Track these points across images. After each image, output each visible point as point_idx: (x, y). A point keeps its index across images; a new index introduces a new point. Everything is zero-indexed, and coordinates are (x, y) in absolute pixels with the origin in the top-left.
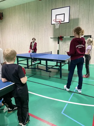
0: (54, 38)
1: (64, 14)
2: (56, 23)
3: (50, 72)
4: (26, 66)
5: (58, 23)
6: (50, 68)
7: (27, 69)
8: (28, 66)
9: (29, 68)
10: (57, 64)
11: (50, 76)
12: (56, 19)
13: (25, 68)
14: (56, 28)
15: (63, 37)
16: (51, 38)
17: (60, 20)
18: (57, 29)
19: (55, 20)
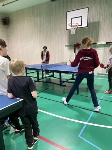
0: (70, 46)
1: (82, 17)
2: (72, 28)
3: (65, 86)
4: (36, 79)
5: (75, 27)
6: (64, 82)
7: (37, 83)
8: (38, 79)
9: (39, 82)
10: (73, 77)
11: (64, 91)
12: (72, 22)
13: (35, 81)
14: (72, 33)
15: (80, 44)
16: (66, 46)
17: (77, 24)
18: (73, 35)
19: (71, 24)
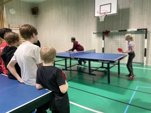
0: (98, 34)
1: (111, 4)
2: (101, 15)
3: (95, 75)
4: (64, 68)
5: (103, 14)
6: (93, 70)
7: (64, 72)
8: (66, 68)
9: (67, 70)
10: (103, 65)
11: (94, 80)
12: (100, 9)
13: (63, 70)
14: (101, 21)
15: (109, 32)
16: (94, 33)
17: (106, 11)
19: (99, 12)
